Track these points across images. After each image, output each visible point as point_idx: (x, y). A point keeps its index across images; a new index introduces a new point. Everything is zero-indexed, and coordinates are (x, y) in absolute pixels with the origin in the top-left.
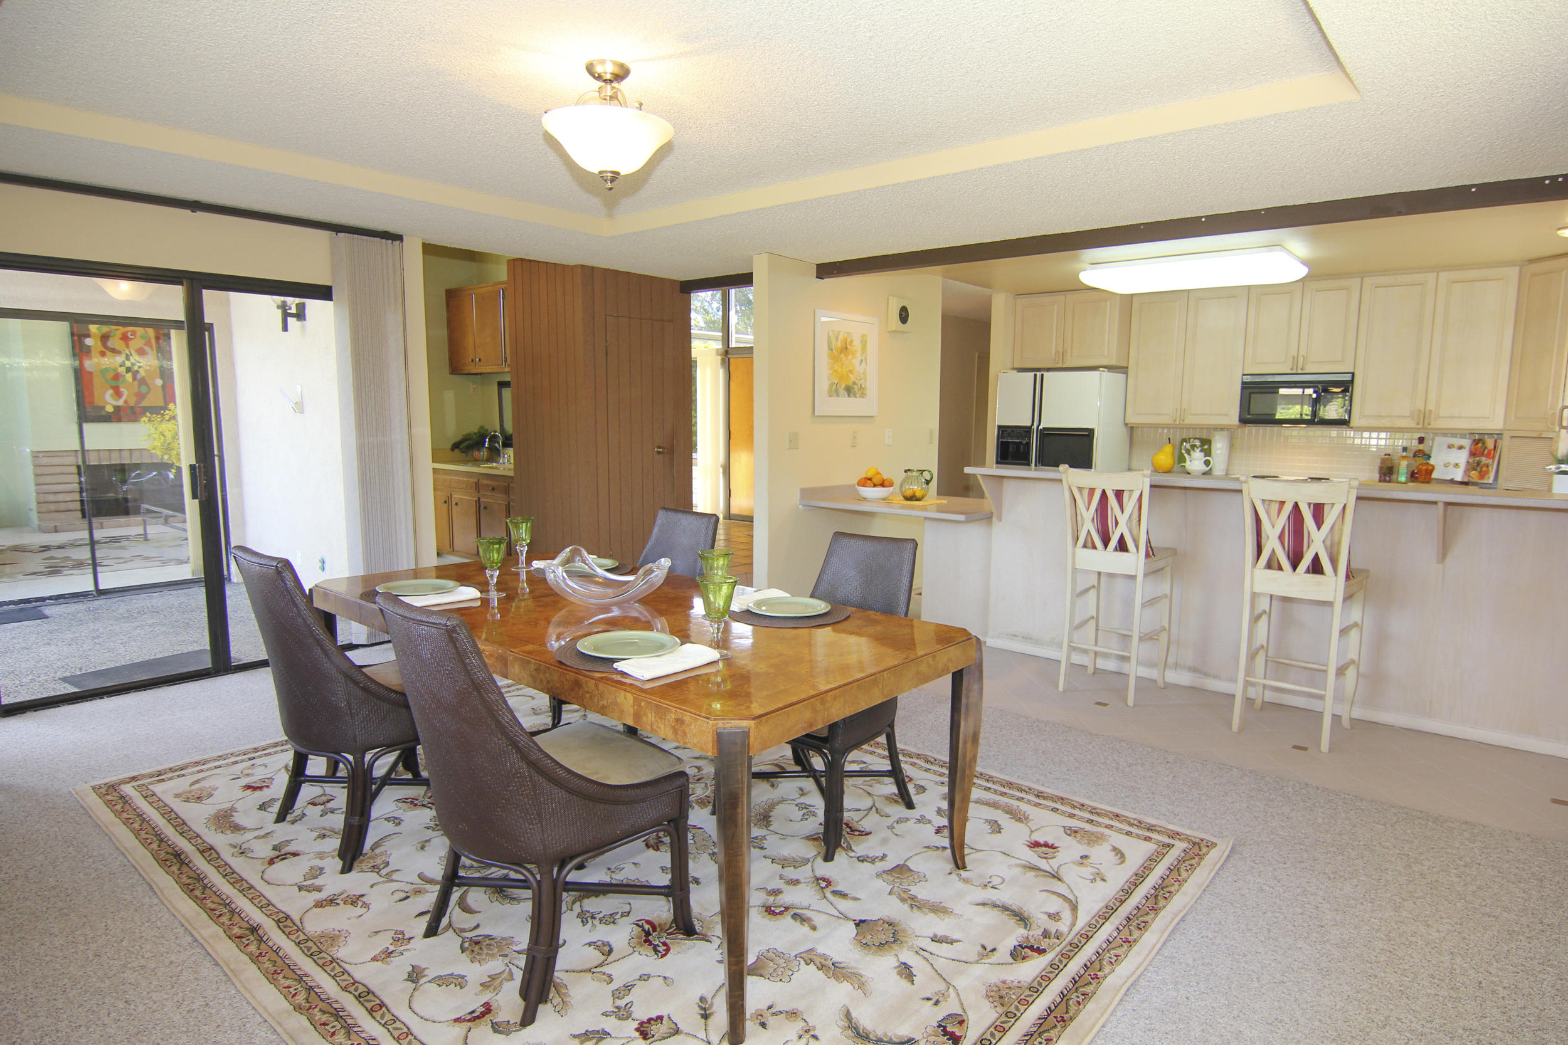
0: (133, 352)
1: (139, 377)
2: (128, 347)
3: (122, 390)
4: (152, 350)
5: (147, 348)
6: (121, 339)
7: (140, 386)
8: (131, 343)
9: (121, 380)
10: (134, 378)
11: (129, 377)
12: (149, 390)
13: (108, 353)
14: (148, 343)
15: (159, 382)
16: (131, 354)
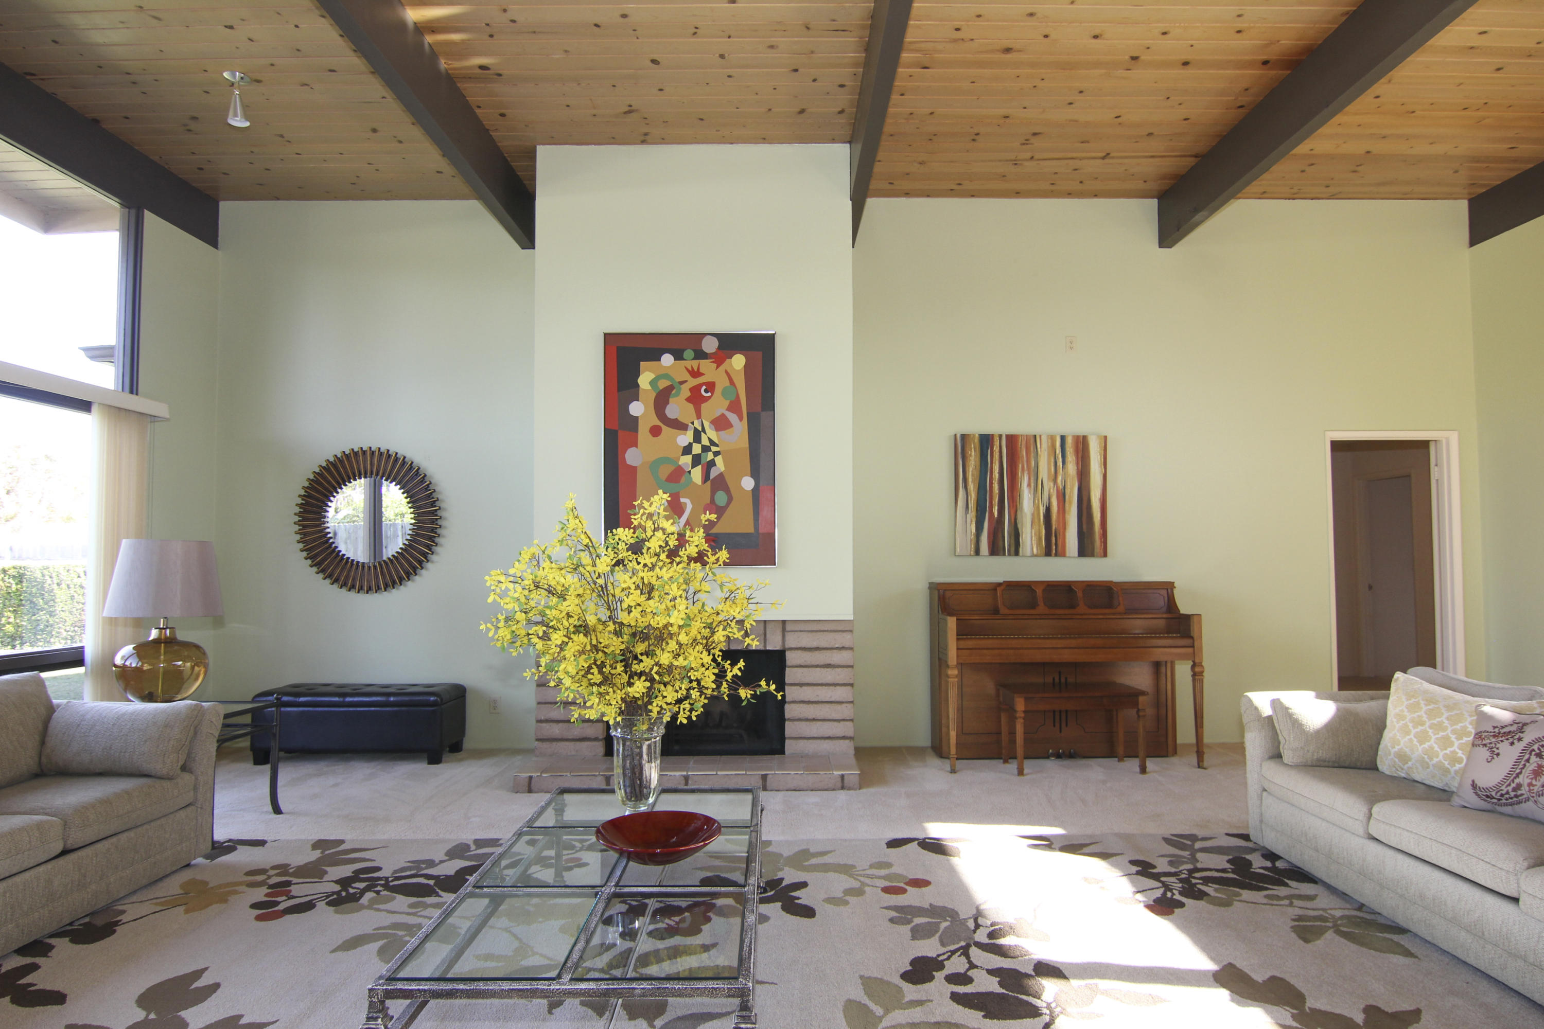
0: (707, 424)
1: (714, 473)
2: (699, 416)
3: (682, 500)
4: (741, 419)
5: (732, 417)
6: (689, 400)
7: (713, 493)
8: (704, 407)
9: (683, 479)
10: (706, 477)
11: (697, 474)
12: (730, 499)
13: (665, 429)
14: (734, 407)
15: (748, 483)
16: (704, 430)
